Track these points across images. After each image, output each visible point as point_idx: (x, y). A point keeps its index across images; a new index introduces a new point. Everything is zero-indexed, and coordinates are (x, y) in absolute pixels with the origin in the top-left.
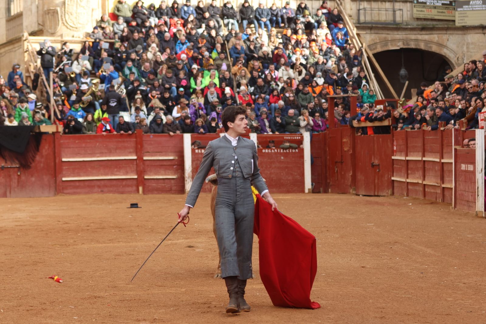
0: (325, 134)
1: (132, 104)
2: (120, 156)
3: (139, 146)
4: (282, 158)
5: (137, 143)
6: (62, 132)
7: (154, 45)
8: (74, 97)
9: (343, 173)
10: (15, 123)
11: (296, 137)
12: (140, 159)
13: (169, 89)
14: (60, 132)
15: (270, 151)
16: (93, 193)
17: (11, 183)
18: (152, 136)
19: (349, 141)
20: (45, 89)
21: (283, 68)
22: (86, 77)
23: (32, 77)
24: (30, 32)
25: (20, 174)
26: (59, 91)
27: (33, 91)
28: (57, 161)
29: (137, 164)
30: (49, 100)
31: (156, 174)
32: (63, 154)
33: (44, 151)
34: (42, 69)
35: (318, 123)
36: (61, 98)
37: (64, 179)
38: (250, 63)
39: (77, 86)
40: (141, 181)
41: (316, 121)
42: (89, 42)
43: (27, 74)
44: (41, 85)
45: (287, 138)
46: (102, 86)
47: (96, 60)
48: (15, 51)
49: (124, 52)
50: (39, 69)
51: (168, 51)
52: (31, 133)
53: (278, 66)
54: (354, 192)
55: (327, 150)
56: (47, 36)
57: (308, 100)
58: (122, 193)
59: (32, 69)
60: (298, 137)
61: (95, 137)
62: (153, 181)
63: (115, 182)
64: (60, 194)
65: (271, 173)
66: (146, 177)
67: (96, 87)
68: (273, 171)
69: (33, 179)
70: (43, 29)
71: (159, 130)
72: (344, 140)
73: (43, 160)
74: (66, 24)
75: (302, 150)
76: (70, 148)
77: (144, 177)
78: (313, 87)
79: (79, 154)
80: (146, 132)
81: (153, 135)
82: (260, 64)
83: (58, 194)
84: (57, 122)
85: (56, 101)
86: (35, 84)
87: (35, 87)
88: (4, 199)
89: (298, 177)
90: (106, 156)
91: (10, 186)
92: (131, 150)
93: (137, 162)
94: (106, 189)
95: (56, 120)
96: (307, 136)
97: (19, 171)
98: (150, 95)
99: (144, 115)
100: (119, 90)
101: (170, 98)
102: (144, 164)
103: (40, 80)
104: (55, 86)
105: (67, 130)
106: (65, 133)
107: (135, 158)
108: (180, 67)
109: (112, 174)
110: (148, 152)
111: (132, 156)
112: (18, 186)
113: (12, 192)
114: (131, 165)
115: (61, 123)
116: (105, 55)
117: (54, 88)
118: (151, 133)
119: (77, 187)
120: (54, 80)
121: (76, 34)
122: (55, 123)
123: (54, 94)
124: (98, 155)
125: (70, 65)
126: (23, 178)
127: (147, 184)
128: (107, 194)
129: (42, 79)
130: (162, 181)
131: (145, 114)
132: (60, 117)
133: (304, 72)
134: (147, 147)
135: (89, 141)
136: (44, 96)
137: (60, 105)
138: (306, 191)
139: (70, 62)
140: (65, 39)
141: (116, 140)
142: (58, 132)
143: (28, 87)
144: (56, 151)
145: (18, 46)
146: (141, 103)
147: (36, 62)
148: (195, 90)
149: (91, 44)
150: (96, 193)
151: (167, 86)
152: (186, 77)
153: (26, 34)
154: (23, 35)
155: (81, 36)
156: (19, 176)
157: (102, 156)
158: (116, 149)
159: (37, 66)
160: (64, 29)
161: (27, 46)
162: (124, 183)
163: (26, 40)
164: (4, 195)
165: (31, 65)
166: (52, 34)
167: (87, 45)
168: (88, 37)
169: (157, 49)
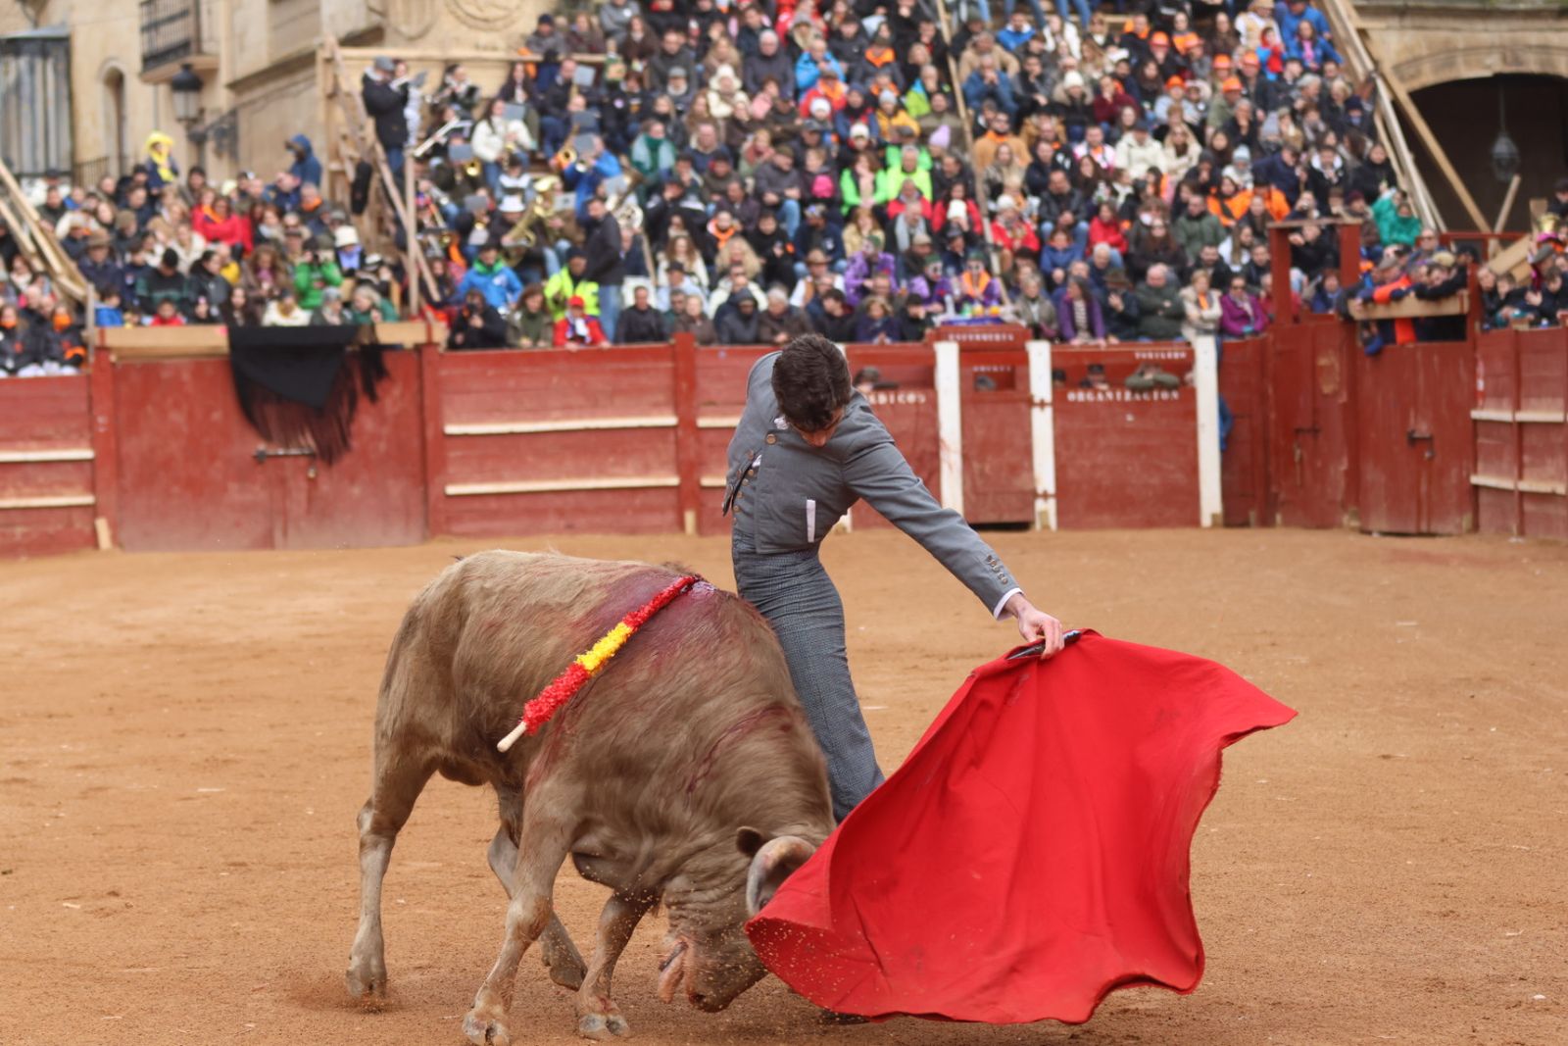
0: (1263, 343)
1: (661, 256)
3: (684, 386)
4: (1130, 418)
5: (676, 375)
6: (443, 345)
7: (726, 71)
8: (479, 235)
9: (1319, 464)
10: (300, 318)
11: (1173, 351)
12: (687, 423)
13: (777, 209)
14: (437, 345)
15: (1090, 396)
16: (540, 531)
17: (288, 503)
18: (722, 355)
19: (1337, 366)
20: (389, 212)
21: (1129, 138)
22: (517, 170)
23: (351, 175)
24: (342, 33)
25: (317, 475)
26: (433, 218)
27: (354, 219)
28: (430, 433)
29: (678, 443)
30: (402, 245)
32: (447, 411)
33: (390, 401)
34: (379, 149)
35: (1241, 309)
36: (440, 241)
37: (452, 490)
38: (1027, 121)
39: (488, 200)
40: (690, 495)
41: (1234, 304)
42: (525, 63)
43: (335, 166)
44: (379, 200)
45: (1144, 356)
46: (566, 201)
47: (548, 120)
48: (298, 93)
49: (634, 96)
51: (772, 89)
52: (349, 349)
53: (1115, 132)
54: (1355, 523)
55: (1270, 391)
56: (395, 45)
57: (1209, 238)
58: (633, 531)
59: (347, 150)
60: (1180, 351)
61: (547, 357)
63: (608, 499)
64: (440, 536)
65: (1094, 467)
66: (706, 482)
67: (547, 204)
68: (1100, 459)
69: (356, 491)
70: (384, 26)
71: (749, 335)
72: (1323, 361)
73: (386, 431)
74: (453, 7)
75: (1189, 394)
76: (468, 392)
77: (699, 482)
78: (1222, 197)
79: (496, 410)
80: (707, 342)
81: (728, 352)
82: (1060, 129)
83: (433, 535)
84: (430, 314)
85: (425, 247)
86: (359, 196)
87: (358, 205)
88: (264, 555)
89: (1180, 477)
90: (581, 417)
91: (285, 513)
92: (661, 398)
93: (676, 435)
94: (581, 521)
95: (425, 306)
96: (1206, 352)
97: (310, 465)
98: (711, 228)
99: (697, 290)
101: (780, 235)
102: (699, 441)
103: (374, 184)
104: (422, 202)
105: (459, 338)
106: (452, 345)
107: (670, 420)
108: (811, 139)
109: (602, 473)
110: (712, 403)
111: (661, 414)
112: (309, 511)
113: (290, 531)
114: (659, 446)
115: (442, 314)
116: (577, 103)
117: (419, 209)
118: (721, 342)
119: (494, 515)
120: (417, 184)
121: (484, 38)
122: (422, 314)
123: (420, 227)
124: (555, 414)
125: (466, 133)
126: (325, 487)
127: (708, 502)
128: (586, 535)
129: (382, 181)
131: (700, 284)
132: (436, 296)
133: (1195, 149)
134: (708, 386)
135: (527, 370)
136: (387, 233)
137: (436, 259)
138: (1206, 520)
139: (467, 124)
140: (456, 53)
141: (614, 366)
142: (430, 344)
143: (336, 206)
144: (427, 402)
145: (306, 80)
146: (689, 253)
147: (362, 128)
148: (853, 209)
149: (532, 70)
150: (551, 531)
151: (771, 198)
152: (826, 169)
153: (331, 40)
154: (322, 46)
155: (501, 44)
156: (313, 482)
157: (568, 417)
158: (616, 393)
159: (363, 139)
160: (447, 25)
161: (335, 77)
162: (638, 500)
163: (329, 61)
164: (267, 542)
165: (344, 138)
166: (412, 40)
167: (519, 74)
168: (523, 49)
169: (737, 83)
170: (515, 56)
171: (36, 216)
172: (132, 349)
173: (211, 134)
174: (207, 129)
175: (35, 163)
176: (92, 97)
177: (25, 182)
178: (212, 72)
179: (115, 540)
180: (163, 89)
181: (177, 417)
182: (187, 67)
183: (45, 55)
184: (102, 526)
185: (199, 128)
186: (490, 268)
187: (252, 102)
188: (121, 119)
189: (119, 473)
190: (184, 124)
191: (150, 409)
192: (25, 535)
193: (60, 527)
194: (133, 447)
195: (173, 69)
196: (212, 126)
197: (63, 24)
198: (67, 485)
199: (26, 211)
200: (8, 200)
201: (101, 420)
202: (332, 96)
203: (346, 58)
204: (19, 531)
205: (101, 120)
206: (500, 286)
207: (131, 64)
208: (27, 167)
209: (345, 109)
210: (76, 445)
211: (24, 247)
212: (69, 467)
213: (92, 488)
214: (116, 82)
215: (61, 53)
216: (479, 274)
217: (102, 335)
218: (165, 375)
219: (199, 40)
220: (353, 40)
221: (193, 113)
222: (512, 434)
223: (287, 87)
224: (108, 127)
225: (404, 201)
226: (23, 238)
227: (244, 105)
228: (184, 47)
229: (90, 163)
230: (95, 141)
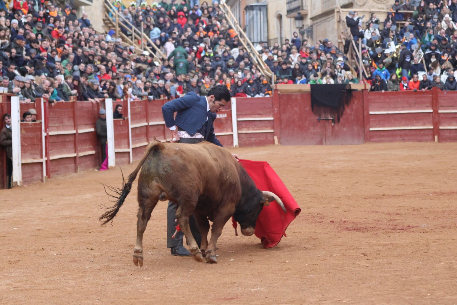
2: (418, 109)
3: (435, 101)
5: (433, 98)
6: (369, 90)
7: (447, 16)
12: (435, 112)
14: (368, 89)
16: (395, 141)
17: (326, 132)
20: (354, 53)
23: (344, 43)
24: (342, 5)
25: (334, 125)
28: (365, 114)
29: (433, 117)
31: (449, 125)
32: (370, 108)
33: (354, 105)
34: (352, 36)
36: (369, 62)
37: (371, 129)
40: (436, 131)
43: (340, 41)
44: (352, 50)
48: (329, 21)
50: (350, 35)
52: (343, 91)
56: (356, 8)
58: (420, 141)
59: (342, 36)
62: (446, 131)
63: (414, 132)
64: (368, 142)
66: (441, 128)
69: (345, 129)
70: (353, 2)
71: (452, 87)
73: (353, 113)
76: (376, 103)
77: (439, 128)
79: (383, 108)
80: (441, 89)
81: (447, 92)
83: (366, 142)
84: (365, 81)
86: (346, 49)
87: (346, 52)
88: (320, 147)
90: (406, 110)
91: (326, 135)
92: (428, 105)
93: (433, 115)
94: (406, 138)
95: (364, 79)
97: (333, 122)
100: (418, 53)
102: (439, 116)
103: (350, 46)
105: (373, 88)
106: (372, 90)
107: (431, 111)
109: (412, 125)
110: (442, 106)
111: (428, 109)
112: (332, 135)
113: (327, 140)
114: (428, 118)
115: (369, 81)
117: (363, 53)
118: (446, 90)
119: (383, 136)
121: (380, 6)
122: (363, 81)
123: (363, 58)
124: (399, 109)
126: (336, 128)
127: (442, 133)
128: (408, 142)
129: (352, 45)
130: (454, 131)
134: (441, 102)
135: (392, 97)
140: (373, 10)
142: (365, 89)
144: (364, 105)
145: (332, 17)
147: (347, 30)
149: (393, 14)
150: (398, 141)
153: (339, 6)
154: (336, 8)
155: (385, 7)
156: (333, 127)
157: (403, 110)
158: (415, 104)
159: (347, 33)
160: (370, 2)
161: (340, 16)
162: (422, 133)
163: (338, 12)
164: (321, 143)
165: (342, 33)
166: (361, 6)
167: (390, 16)
168: (391, 9)
169: (451, 19)
170: (389, 11)
171: (258, 54)
172: (284, 90)
173: (306, 32)
174: (305, 30)
175: (258, 40)
176: (273, 22)
177: (255, 44)
178: (306, 15)
179: (279, 142)
180: (293, 19)
181: (296, 109)
182: (299, 14)
183: (260, 10)
184: (276, 138)
185: (302, 30)
186: (381, 69)
187: (317, 23)
188: (281, 27)
189: (280, 124)
190: (298, 29)
191: (289, 106)
192: (255, 140)
193: (264, 138)
194: (284, 117)
195: (295, 14)
196: (306, 29)
197: (265, 2)
198: (267, 127)
199: (255, 52)
200: (250, 49)
201: (275, 109)
202: (339, 22)
203: (343, 11)
204: (253, 139)
205: (276, 28)
206: (384, 74)
207: (284, 13)
208: (256, 41)
209: (342, 25)
210: (269, 116)
211: (255, 62)
212: (267, 122)
213: (273, 128)
214: (280, 17)
215: (265, 9)
216: (378, 70)
217: (276, 86)
218: (293, 97)
219: (302, 6)
220: (344, 6)
221: (301, 26)
222: (388, 114)
223: (327, 19)
224: (277, 29)
225: (359, 51)
226: (255, 59)
227: (315, 24)
228: (298, 8)
229: (273, 39)
230: (274, 34)
